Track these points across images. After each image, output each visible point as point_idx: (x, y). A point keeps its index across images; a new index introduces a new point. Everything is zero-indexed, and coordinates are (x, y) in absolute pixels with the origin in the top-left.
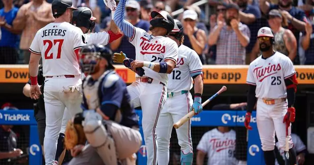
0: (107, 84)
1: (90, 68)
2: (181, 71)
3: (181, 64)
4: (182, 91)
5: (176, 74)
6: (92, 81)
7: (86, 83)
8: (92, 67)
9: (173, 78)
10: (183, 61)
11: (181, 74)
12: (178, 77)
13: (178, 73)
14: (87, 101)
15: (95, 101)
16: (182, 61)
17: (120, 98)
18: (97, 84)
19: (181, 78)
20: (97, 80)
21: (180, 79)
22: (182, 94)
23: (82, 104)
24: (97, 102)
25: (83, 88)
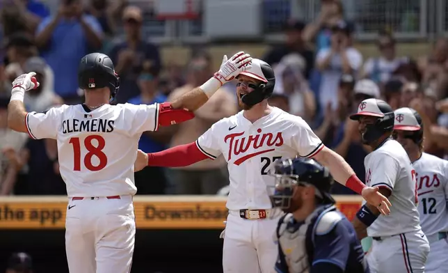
0: (322, 229)
1: (282, 201)
2: (437, 199)
3: (435, 186)
4: (440, 233)
5: (428, 205)
6: (295, 225)
7: (283, 226)
8: (286, 200)
9: (425, 212)
10: (438, 180)
11: (437, 204)
12: (433, 210)
13: (432, 202)
14: (286, 259)
15: (301, 259)
16: (436, 180)
17: (345, 254)
18: (303, 229)
19: (437, 211)
20: (303, 222)
21: (435, 212)
22: (440, 239)
23: (277, 264)
24: (304, 260)
25: (279, 236)
